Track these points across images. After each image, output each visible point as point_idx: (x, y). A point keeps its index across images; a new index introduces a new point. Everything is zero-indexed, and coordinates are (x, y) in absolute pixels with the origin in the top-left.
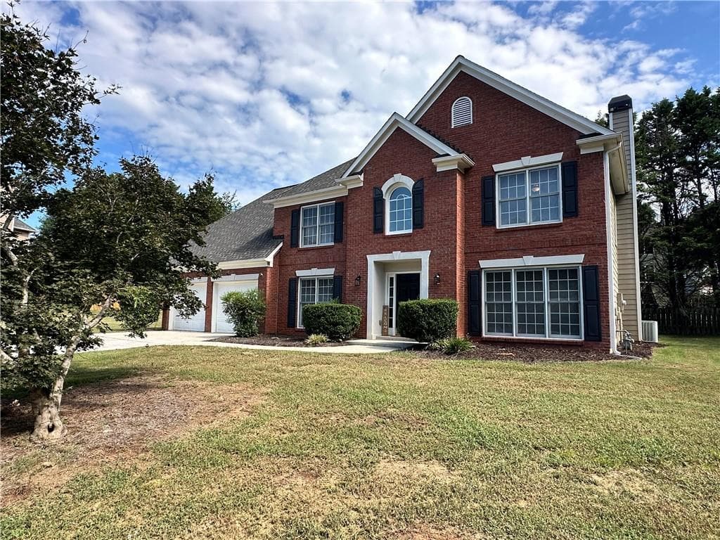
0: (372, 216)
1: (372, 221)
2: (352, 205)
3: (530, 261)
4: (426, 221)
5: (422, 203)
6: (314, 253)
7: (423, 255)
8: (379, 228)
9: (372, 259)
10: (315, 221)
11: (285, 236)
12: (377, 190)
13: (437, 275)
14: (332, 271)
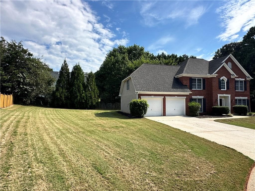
0: (218, 85)
2: (213, 81)
3: (241, 98)
4: (229, 88)
5: (229, 84)
6: (197, 92)
7: (229, 96)
8: (220, 88)
9: (219, 95)
10: (196, 82)
11: (188, 85)
12: (219, 79)
13: (232, 100)
14: (203, 97)
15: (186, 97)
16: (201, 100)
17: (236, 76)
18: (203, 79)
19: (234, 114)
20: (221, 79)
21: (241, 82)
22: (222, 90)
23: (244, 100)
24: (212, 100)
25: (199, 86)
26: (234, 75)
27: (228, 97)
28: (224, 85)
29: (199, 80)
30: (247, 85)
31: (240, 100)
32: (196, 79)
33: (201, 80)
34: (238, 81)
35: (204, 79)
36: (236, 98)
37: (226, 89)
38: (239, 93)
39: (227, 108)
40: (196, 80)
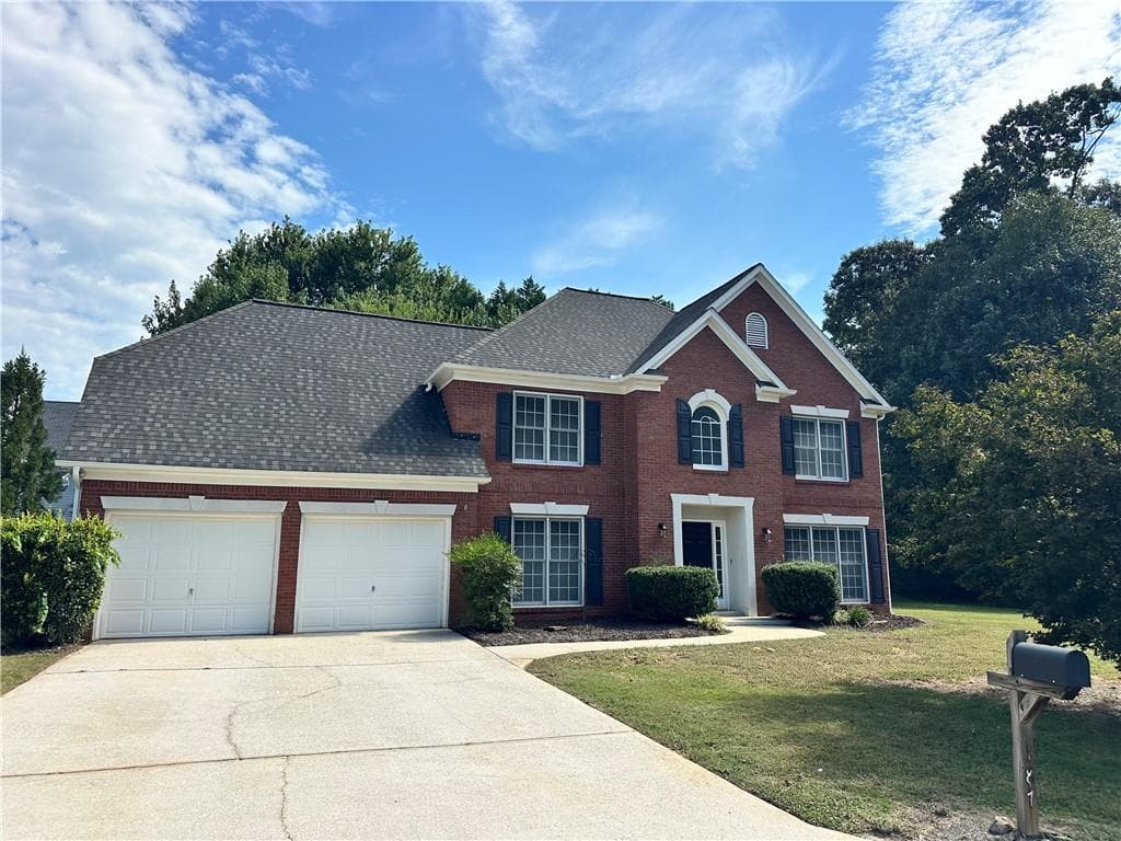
0: (675, 438)
1: (675, 444)
2: (643, 416)
3: (829, 519)
4: (746, 459)
5: (741, 434)
6: (547, 476)
7: (747, 503)
8: (687, 458)
9: (678, 500)
10: (541, 420)
11: (484, 436)
12: (682, 404)
13: (765, 530)
14: (583, 510)
15: (451, 509)
16: (575, 526)
17: (783, 389)
18: (586, 403)
19: (778, 618)
20: (695, 403)
21: (830, 426)
22: (696, 466)
23: (850, 534)
24: (635, 527)
25: (564, 444)
26: (775, 387)
27: (739, 510)
28: (717, 444)
29: (564, 408)
30: (863, 445)
31: (824, 534)
32: (541, 402)
33: (575, 405)
34: (808, 424)
35: (595, 403)
36: (791, 519)
37: (724, 466)
38: (816, 489)
39: (696, 576)
40: (541, 407)
